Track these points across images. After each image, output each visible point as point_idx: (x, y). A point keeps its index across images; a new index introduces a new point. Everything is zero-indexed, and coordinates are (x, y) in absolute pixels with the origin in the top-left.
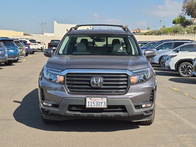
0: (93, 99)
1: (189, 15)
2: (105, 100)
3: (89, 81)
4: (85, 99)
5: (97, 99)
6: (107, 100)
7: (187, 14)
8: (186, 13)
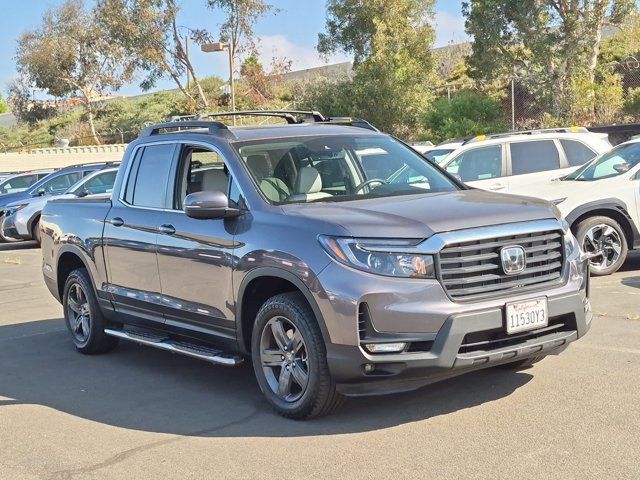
0: (520, 306)
1: (44, 87)
2: (543, 304)
3: (497, 261)
4: (504, 309)
5: (527, 304)
6: (549, 305)
7: (35, 83)
8: (32, 80)
